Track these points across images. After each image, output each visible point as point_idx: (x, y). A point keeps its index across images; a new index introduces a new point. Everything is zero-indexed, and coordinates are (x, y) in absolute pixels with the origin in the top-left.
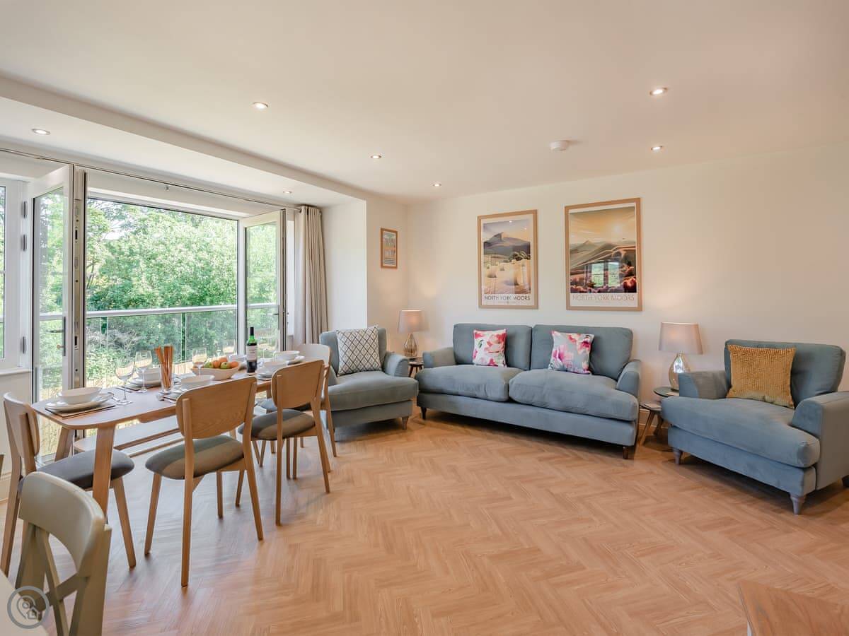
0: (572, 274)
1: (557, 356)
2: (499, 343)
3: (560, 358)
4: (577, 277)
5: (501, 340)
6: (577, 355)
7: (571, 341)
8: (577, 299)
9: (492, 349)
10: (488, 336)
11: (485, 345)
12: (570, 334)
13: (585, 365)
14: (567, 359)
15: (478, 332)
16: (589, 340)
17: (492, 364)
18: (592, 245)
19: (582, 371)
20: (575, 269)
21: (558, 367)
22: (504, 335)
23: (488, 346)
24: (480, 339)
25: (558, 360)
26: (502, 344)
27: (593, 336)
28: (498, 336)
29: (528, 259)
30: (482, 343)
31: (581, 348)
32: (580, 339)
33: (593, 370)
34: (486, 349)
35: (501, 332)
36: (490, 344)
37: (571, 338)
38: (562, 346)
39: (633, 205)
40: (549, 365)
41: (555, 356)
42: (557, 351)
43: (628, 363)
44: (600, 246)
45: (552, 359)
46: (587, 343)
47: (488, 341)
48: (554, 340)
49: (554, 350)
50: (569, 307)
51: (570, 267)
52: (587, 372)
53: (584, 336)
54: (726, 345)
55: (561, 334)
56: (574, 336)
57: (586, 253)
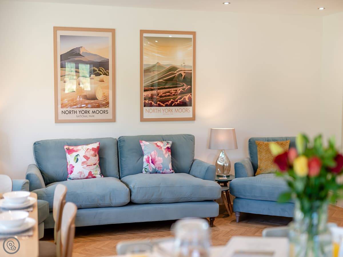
0: (145, 90)
1: (150, 161)
2: (95, 156)
3: (152, 162)
4: (149, 93)
5: (97, 153)
6: (164, 159)
7: (158, 148)
8: (149, 113)
9: (90, 162)
10: (82, 151)
11: (82, 159)
12: (156, 142)
13: (170, 166)
14: (158, 163)
15: (71, 148)
16: (169, 146)
17: (91, 176)
19: (168, 171)
20: (148, 86)
21: (151, 171)
22: (98, 147)
23: (85, 160)
24: (75, 154)
25: (151, 164)
26: (97, 157)
27: (171, 142)
28: (93, 149)
29: (107, 75)
30: (79, 157)
31: (166, 153)
32: (164, 145)
33: (176, 169)
34: (83, 163)
35: (96, 145)
36: (86, 157)
37: (158, 146)
38: (153, 153)
39: (191, 36)
40: (144, 170)
41: (148, 162)
42: (149, 158)
43: (194, 160)
44: (168, 67)
45: (145, 164)
46: (168, 148)
47: (84, 155)
48: (143, 148)
49: (145, 157)
50: (143, 120)
51: (144, 85)
52: (172, 171)
53: (165, 143)
54: (250, 141)
55: (147, 143)
56: (159, 143)
57: (156, 73)
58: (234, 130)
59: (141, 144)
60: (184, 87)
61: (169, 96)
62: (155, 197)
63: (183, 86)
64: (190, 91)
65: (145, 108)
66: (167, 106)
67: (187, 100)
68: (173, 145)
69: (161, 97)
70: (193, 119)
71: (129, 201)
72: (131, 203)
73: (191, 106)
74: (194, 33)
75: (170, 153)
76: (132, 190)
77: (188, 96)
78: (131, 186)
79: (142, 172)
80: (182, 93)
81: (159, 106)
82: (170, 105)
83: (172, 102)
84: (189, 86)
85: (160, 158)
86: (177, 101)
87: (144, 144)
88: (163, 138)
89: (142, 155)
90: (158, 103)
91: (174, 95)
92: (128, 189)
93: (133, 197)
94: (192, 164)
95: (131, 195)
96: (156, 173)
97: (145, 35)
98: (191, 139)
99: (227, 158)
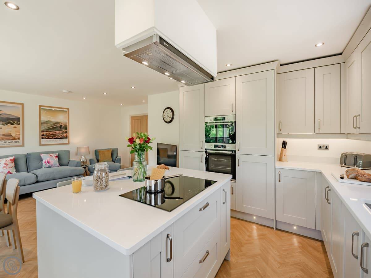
0: (42, 132)
4: (45, 133)
5: (13, 162)
6: (54, 161)
7: (51, 157)
8: (44, 141)
9: (8, 166)
10: (4, 161)
11: (3, 165)
13: (58, 164)
14: (51, 163)
16: (57, 155)
17: (9, 173)
18: (51, 122)
19: (57, 166)
20: (44, 130)
21: (47, 167)
22: (14, 159)
25: (48, 164)
26: (13, 164)
27: (58, 154)
28: (11, 160)
29: (18, 124)
31: (55, 158)
32: (54, 155)
33: (61, 165)
34: (4, 167)
35: (12, 158)
36: (6, 164)
37: (51, 156)
38: (48, 159)
39: (67, 110)
40: (43, 167)
41: (46, 163)
42: (46, 161)
43: (69, 161)
44: (54, 122)
45: (44, 164)
47: (4, 163)
48: (42, 157)
49: (44, 161)
50: (41, 145)
51: (42, 129)
52: (59, 166)
53: (55, 154)
54: (95, 151)
55: (45, 155)
56: (51, 154)
57: (49, 124)
58: (88, 147)
59: (41, 155)
61: (56, 134)
62: (51, 177)
63: (63, 130)
64: (66, 132)
65: (42, 140)
66: (54, 138)
67: (65, 136)
68: (59, 154)
69: (51, 135)
70: (68, 143)
71: (36, 181)
72: (37, 182)
73: (67, 138)
74: (68, 109)
75: (57, 158)
76: (38, 175)
77: (65, 134)
78: (37, 174)
79: (42, 168)
80: (62, 133)
81: (50, 138)
82: (56, 138)
83: (57, 137)
84: (66, 130)
85: (52, 161)
86: (60, 136)
87: (43, 156)
88: (53, 152)
89: (42, 160)
91: (58, 134)
92: (35, 176)
93: (38, 179)
94: (69, 162)
95: (37, 178)
96: (50, 167)
97: (42, 108)
98: (68, 152)
99: (86, 158)
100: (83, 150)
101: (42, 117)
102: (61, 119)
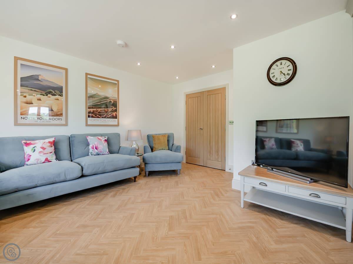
0: (89, 108)
1: (95, 148)
2: (51, 147)
3: (96, 149)
4: (92, 110)
5: (52, 145)
6: (103, 147)
8: (91, 121)
9: (46, 151)
10: (39, 144)
11: (38, 149)
12: (98, 137)
13: (108, 151)
14: (100, 149)
15: (28, 142)
16: (106, 139)
17: (47, 160)
18: (99, 95)
19: (106, 153)
20: (90, 106)
21: (95, 154)
22: (54, 141)
23: (42, 150)
24: (32, 146)
26: (53, 148)
27: (107, 137)
29: (61, 96)
30: (36, 148)
31: (105, 143)
32: (103, 139)
33: (111, 152)
34: (40, 152)
35: (52, 140)
36: (43, 148)
37: (99, 139)
38: (96, 143)
39: (116, 82)
40: (90, 154)
41: (93, 148)
42: (93, 146)
43: (120, 147)
44: (103, 97)
45: (91, 150)
46: (105, 140)
47: (41, 146)
48: (89, 141)
49: (91, 146)
50: (87, 125)
51: (88, 105)
52: (109, 153)
53: (103, 137)
54: (148, 136)
55: (92, 137)
56: (100, 138)
57: (96, 99)
58: (140, 130)
59: (88, 138)
60: (113, 108)
61: (104, 112)
62: (101, 170)
64: (116, 111)
65: (89, 118)
66: (102, 118)
67: (114, 115)
68: (108, 138)
69: (99, 112)
70: (118, 125)
71: (81, 175)
72: (83, 176)
73: (116, 118)
74: (118, 81)
75: (107, 143)
76: (84, 167)
77: (115, 113)
78: (83, 164)
79: (88, 155)
80: (112, 111)
81: (98, 117)
83: (106, 116)
84: (115, 108)
85: (101, 146)
86: (109, 115)
87: (90, 139)
88: (102, 135)
89: (88, 144)
90: (97, 116)
91: (107, 112)
92: (80, 167)
93: (84, 172)
95: (82, 171)
96: (99, 155)
97: (89, 76)
98: (118, 135)
100: (134, 134)
101: (88, 89)
102: (110, 93)
